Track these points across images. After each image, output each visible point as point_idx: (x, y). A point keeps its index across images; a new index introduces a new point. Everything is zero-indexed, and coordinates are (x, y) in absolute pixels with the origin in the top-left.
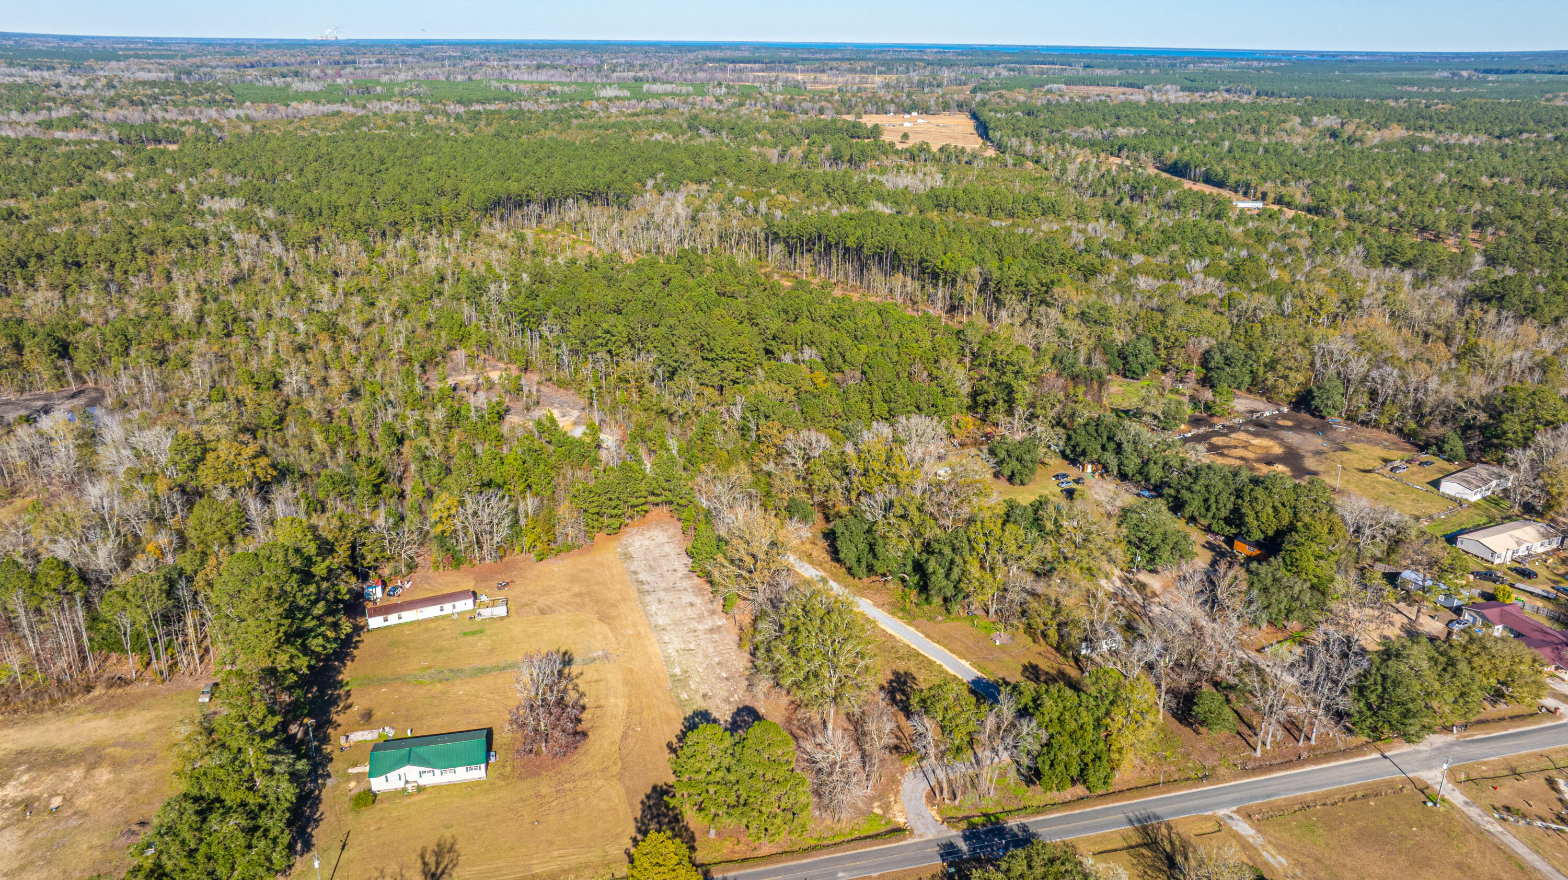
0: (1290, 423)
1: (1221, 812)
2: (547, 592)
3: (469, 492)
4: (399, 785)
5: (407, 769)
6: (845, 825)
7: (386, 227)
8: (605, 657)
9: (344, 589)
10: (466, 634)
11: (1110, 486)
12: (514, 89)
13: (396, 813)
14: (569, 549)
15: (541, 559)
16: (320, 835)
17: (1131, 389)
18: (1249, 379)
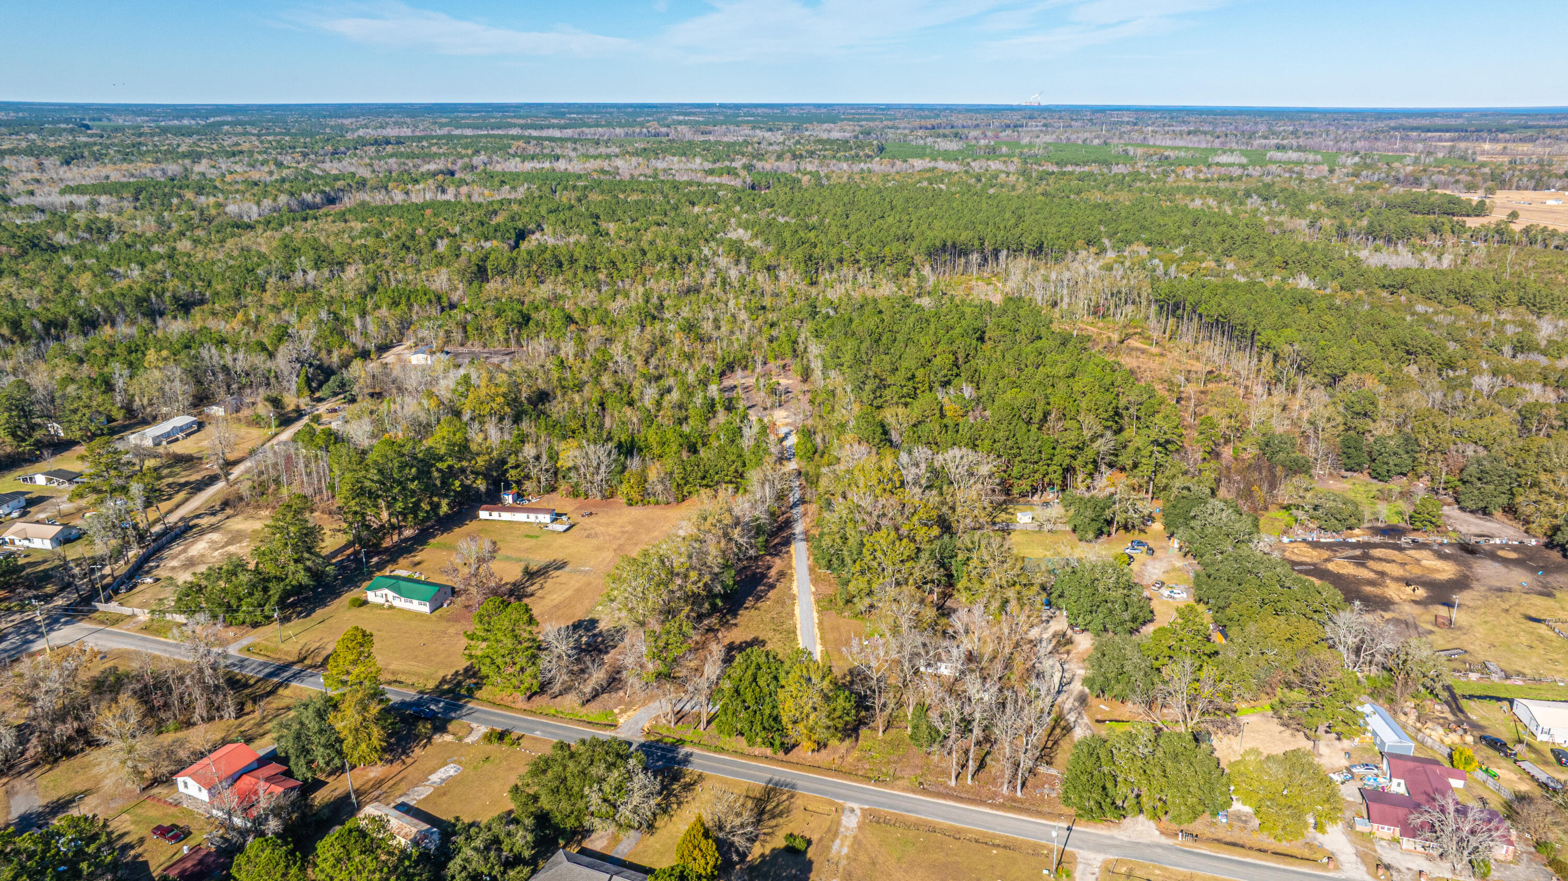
0: (1513, 555)
1: (849, 804)
2: (608, 525)
3: (588, 441)
4: (381, 601)
5: (386, 591)
6: (584, 710)
7: (834, 262)
8: (586, 572)
9: (457, 483)
10: (527, 536)
11: (1179, 563)
12: (1131, 153)
13: (365, 615)
14: (657, 503)
15: (631, 505)
16: (319, 613)
17: (1362, 489)
18: (1504, 500)
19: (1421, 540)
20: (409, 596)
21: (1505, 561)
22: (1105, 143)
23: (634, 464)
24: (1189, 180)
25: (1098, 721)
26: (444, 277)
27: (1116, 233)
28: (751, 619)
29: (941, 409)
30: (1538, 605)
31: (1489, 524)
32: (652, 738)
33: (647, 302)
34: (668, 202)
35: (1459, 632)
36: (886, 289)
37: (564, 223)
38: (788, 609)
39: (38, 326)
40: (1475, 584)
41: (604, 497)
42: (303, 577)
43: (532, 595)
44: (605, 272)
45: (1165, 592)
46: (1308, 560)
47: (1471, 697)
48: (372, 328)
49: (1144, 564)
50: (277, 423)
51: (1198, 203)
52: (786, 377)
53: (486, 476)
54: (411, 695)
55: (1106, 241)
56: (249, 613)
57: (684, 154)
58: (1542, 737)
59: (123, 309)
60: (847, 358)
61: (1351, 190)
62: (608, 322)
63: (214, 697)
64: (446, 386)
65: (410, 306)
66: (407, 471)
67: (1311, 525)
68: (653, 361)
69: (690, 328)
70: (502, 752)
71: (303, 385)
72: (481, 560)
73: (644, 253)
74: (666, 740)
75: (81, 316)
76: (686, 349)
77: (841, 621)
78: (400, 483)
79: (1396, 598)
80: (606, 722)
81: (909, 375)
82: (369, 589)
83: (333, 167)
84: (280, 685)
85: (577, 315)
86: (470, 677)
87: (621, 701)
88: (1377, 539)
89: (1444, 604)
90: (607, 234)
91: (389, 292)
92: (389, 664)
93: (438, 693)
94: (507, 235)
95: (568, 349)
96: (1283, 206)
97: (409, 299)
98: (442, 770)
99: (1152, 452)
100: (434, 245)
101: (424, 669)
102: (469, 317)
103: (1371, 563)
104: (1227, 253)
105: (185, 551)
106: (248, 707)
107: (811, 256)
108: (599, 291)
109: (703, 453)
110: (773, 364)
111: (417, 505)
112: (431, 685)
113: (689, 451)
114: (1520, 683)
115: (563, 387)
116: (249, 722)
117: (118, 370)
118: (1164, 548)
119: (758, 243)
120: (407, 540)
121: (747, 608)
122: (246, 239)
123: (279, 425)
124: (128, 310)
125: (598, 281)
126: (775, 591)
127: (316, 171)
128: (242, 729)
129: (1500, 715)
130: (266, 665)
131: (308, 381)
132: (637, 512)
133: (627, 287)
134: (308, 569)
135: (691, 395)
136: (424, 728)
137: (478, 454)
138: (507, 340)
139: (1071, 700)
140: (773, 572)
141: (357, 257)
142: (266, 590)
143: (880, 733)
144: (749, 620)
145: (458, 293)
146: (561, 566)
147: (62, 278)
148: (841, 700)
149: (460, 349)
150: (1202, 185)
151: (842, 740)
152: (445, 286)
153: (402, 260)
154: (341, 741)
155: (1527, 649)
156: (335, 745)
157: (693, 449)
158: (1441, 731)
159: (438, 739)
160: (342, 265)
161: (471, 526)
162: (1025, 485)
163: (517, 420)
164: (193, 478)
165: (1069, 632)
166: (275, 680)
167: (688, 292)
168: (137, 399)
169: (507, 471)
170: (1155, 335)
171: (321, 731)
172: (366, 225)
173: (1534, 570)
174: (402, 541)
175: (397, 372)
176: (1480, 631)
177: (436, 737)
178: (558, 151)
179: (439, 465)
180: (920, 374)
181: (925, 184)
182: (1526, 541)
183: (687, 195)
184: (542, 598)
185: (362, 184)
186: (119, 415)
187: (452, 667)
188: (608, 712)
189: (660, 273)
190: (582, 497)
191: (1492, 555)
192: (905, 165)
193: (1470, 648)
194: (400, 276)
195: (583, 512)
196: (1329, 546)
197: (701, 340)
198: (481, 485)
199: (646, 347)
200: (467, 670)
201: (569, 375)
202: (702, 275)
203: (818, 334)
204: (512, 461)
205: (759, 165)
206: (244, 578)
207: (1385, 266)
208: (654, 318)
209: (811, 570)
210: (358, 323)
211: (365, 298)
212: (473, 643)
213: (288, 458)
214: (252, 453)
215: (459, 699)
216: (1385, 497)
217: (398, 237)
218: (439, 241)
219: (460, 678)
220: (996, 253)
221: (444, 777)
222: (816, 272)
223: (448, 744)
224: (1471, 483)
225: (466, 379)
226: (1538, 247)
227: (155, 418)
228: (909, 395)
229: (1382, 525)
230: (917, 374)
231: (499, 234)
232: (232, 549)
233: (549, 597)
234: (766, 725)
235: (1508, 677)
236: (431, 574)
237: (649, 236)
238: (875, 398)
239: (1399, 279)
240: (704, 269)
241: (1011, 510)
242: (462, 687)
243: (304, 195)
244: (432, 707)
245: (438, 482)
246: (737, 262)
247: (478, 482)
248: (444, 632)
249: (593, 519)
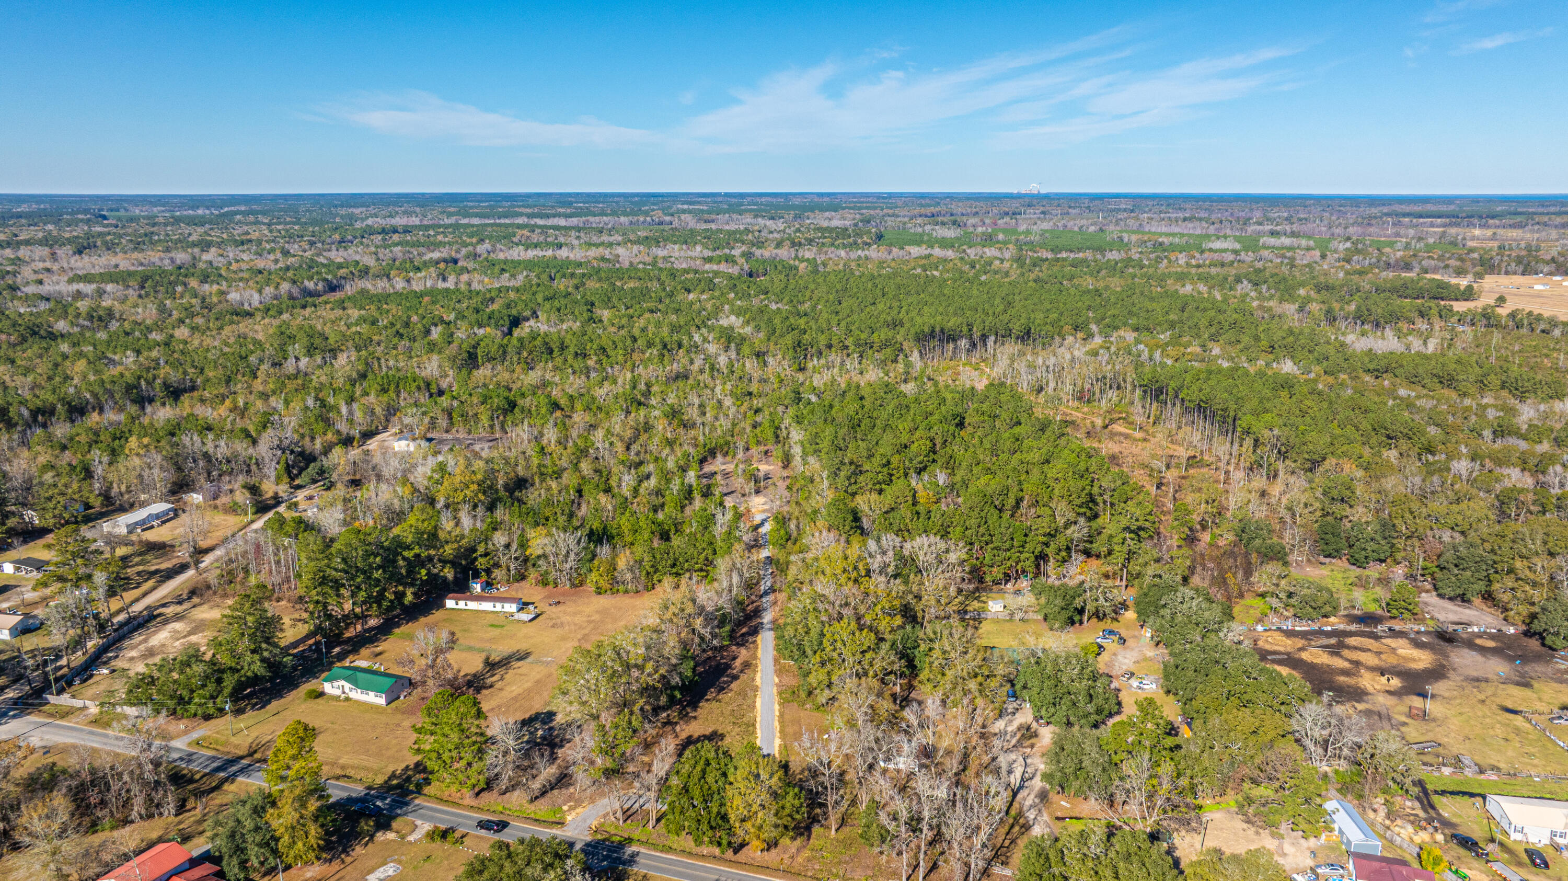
0: (1492, 644)
2: (575, 614)
3: (558, 528)
4: (337, 692)
5: (342, 683)
6: (532, 807)
7: (823, 348)
8: (548, 663)
9: (424, 572)
10: (492, 626)
11: (1151, 653)
12: (1126, 240)
13: (321, 707)
14: (626, 592)
15: (600, 593)
16: (275, 705)
17: (1340, 576)
18: (1481, 586)
19: (1397, 628)
20: (366, 688)
21: (1483, 650)
22: (1101, 230)
23: (604, 551)
24: (1181, 266)
25: (1058, 819)
26: (435, 364)
27: (1103, 319)
28: (711, 712)
29: (914, 496)
30: (1515, 696)
31: (1467, 611)
32: (599, 837)
33: (634, 388)
34: (664, 289)
35: (1433, 724)
36: (873, 375)
37: (559, 310)
38: (749, 702)
39: (26, 413)
40: (1451, 674)
41: (574, 585)
42: (258, 668)
43: (491, 686)
44: (595, 358)
45: (1135, 683)
46: (1282, 649)
47: (1443, 793)
48: (359, 415)
49: (1115, 654)
50: (254, 510)
51: (1189, 288)
52: (767, 463)
53: (454, 563)
54: (358, 790)
55: (1093, 327)
56: (200, 705)
57: (685, 242)
58: (1517, 836)
59: (112, 396)
60: (825, 445)
61: (1341, 275)
62: (594, 408)
63: (153, 794)
64: (422, 474)
65: (398, 394)
66: (371, 560)
67: (1286, 613)
68: (635, 447)
69: (674, 414)
70: (444, 851)
71: (283, 472)
72: (439, 651)
73: (635, 340)
74: (614, 838)
75: (69, 403)
76: (669, 435)
77: (802, 714)
78: (364, 572)
79: (1370, 689)
80: (554, 819)
81: (884, 461)
82: (326, 680)
83: (338, 256)
84: (226, 780)
85: (563, 402)
86: (420, 773)
87: (571, 797)
88: (1353, 627)
89: (1419, 695)
90: (601, 321)
91: (379, 379)
92: (340, 758)
93: (386, 788)
94: (501, 322)
95: (551, 435)
96: (1273, 291)
97: (398, 386)
98: (381, 869)
99: (1124, 539)
100: (428, 332)
101: (373, 763)
102: (455, 403)
103: (1346, 653)
104: (1214, 338)
105: (145, 641)
106: (190, 804)
107: (799, 342)
108: (588, 377)
109: (676, 541)
110: (755, 450)
111: (381, 594)
112: (380, 780)
113: (661, 538)
114: (1494, 778)
115: (542, 474)
116: (189, 819)
117: (98, 458)
118: (1134, 637)
119: (748, 330)
120: (372, 629)
121: (708, 700)
122: (244, 326)
123: (256, 513)
124: (117, 396)
125: (587, 368)
126: (738, 682)
127: (321, 260)
128: (181, 827)
129: (1473, 812)
130: (214, 759)
131: (288, 468)
132: (604, 601)
133: (616, 373)
134: (263, 660)
135: (668, 481)
136: (366, 825)
137: (447, 542)
138: (492, 427)
139: (1032, 796)
140: (738, 663)
141: (350, 344)
142: (219, 681)
143: (833, 832)
144: (709, 713)
145: (447, 380)
146: (523, 656)
147: (56, 365)
148: (790, 798)
149: (445, 436)
150: (1193, 271)
151: (793, 839)
152: (436, 373)
153: (395, 348)
154: (277, 840)
155: (1502, 742)
156: (270, 844)
157: (665, 537)
158: (1410, 829)
159: (380, 836)
160: (334, 352)
161: (437, 615)
162: (997, 573)
163: (491, 508)
164: (164, 566)
165: (1034, 725)
166: (222, 775)
167: (677, 377)
168: (115, 485)
169: (476, 559)
170: (1139, 420)
171: (257, 829)
172: (363, 312)
173: (1511, 659)
174: (365, 631)
175: (377, 459)
176: (1455, 723)
177: (379, 834)
178: (562, 239)
179: (406, 554)
180: (895, 460)
181: (919, 270)
182: (1504, 629)
183: (683, 282)
184: (501, 689)
185: (365, 272)
186: (96, 502)
187: (402, 761)
188: (556, 809)
189: (649, 359)
190: (552, 586)
191: (1470, 644)
192: (901, 253)
193: (1444, 740)
194: (391, 363)
195: (551, 601)
196: (1304, 635)
197: (685, 426)
198: (449, 573)
199: (628, 434)
200: (418, 765)
201: (548, 461)
202: (692, 362)
203: (799, 420)
204: (481, 549)
205: (758, 252)
206: (198, 669)
207: (1371, 350)
208: (640, 404)
209: (776, 661)
210: (344, 410)
211: (353, 385)
212: (421, 737)
213: (258, 547)
214: (225, 540)
215: (407, 795)
216: (1362, 583)
217: (392, 324)
218: (433, 328)
219: (410, 773)
220: (984, 338)
221: (382, 877)
222: (805, 358)
223: (390, 842)
224: (1448, 569)
225: (442, 467)
226: (1524, 331)
227: (132, 506)
228: (884, 482)
229: (1359, 613)
230: (892, 460)
231: (492, 321)
232: (194, 638)
233: (508, 689)
234: (714, 824)
235: (1482, 772)
236: (391, 665)
237: (642, 323)
238: (850, 484)
239: (1382, 363)
240: (693, 356)
241: (983, 599)
242: (411, 783)
243: (306, 283)
244: (379, 803)
245: (403, 571)
246: (727, 349)
247: (446, 570)
248: (398, 725)
249: (561, 608)
